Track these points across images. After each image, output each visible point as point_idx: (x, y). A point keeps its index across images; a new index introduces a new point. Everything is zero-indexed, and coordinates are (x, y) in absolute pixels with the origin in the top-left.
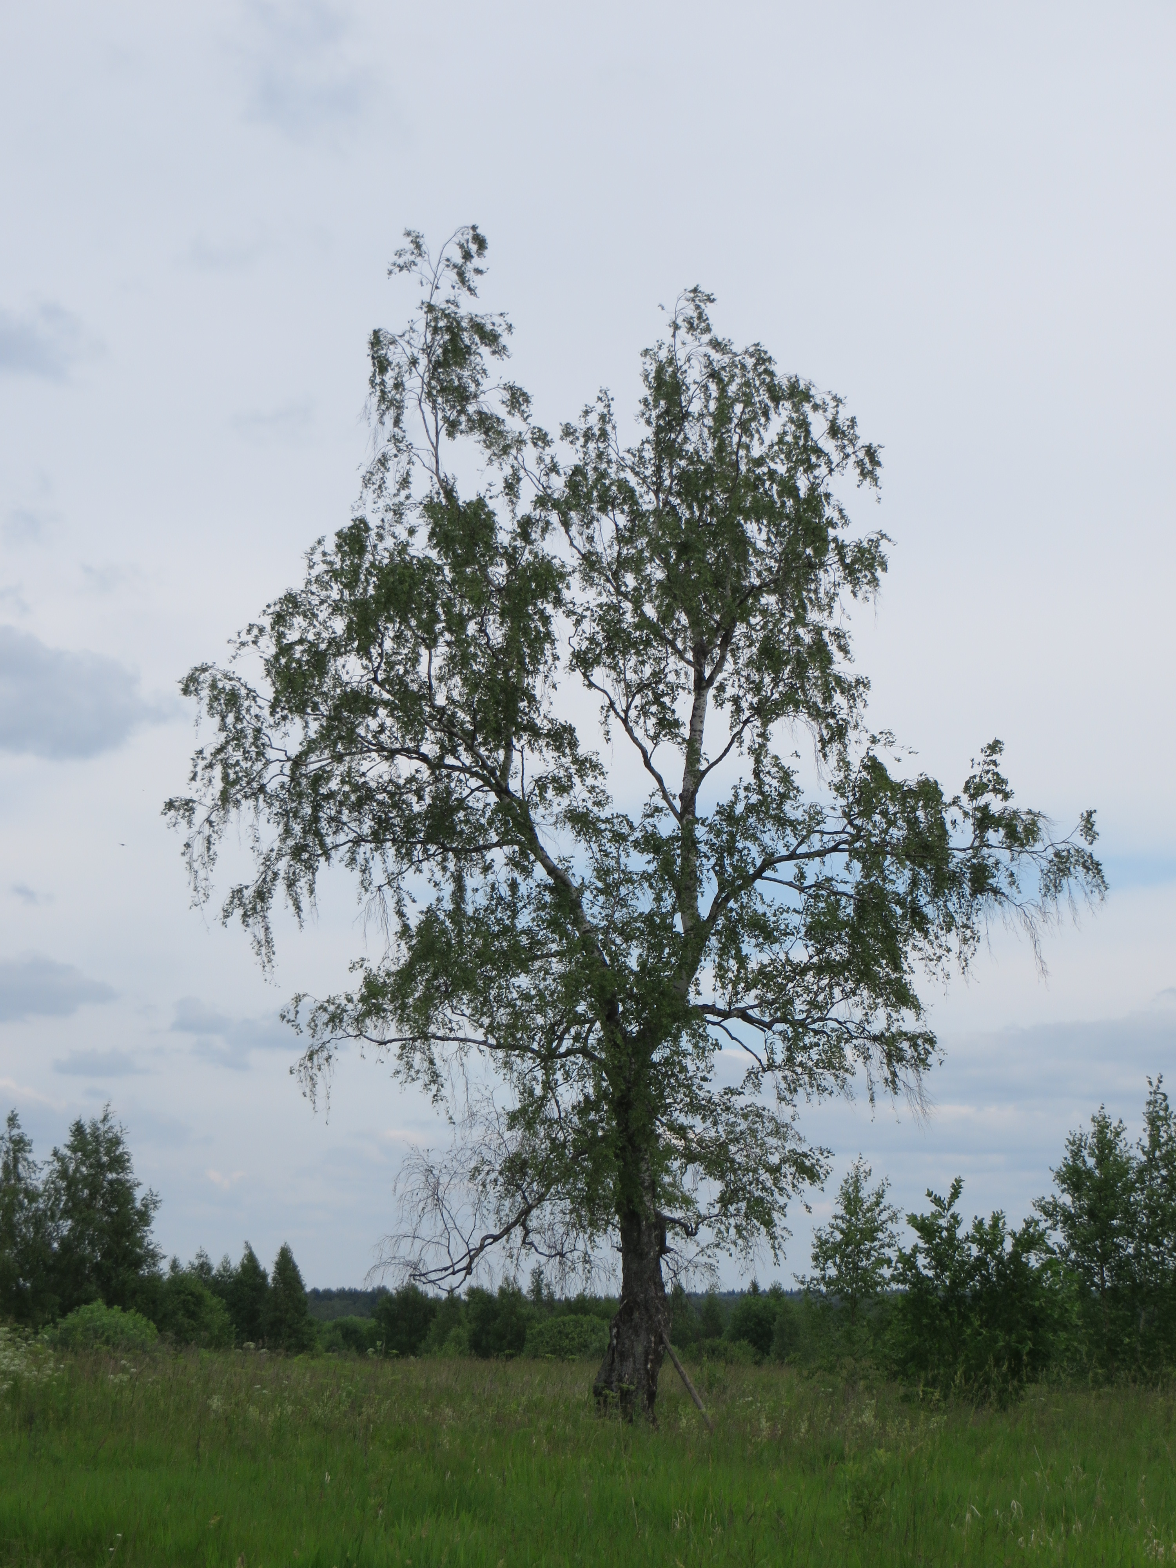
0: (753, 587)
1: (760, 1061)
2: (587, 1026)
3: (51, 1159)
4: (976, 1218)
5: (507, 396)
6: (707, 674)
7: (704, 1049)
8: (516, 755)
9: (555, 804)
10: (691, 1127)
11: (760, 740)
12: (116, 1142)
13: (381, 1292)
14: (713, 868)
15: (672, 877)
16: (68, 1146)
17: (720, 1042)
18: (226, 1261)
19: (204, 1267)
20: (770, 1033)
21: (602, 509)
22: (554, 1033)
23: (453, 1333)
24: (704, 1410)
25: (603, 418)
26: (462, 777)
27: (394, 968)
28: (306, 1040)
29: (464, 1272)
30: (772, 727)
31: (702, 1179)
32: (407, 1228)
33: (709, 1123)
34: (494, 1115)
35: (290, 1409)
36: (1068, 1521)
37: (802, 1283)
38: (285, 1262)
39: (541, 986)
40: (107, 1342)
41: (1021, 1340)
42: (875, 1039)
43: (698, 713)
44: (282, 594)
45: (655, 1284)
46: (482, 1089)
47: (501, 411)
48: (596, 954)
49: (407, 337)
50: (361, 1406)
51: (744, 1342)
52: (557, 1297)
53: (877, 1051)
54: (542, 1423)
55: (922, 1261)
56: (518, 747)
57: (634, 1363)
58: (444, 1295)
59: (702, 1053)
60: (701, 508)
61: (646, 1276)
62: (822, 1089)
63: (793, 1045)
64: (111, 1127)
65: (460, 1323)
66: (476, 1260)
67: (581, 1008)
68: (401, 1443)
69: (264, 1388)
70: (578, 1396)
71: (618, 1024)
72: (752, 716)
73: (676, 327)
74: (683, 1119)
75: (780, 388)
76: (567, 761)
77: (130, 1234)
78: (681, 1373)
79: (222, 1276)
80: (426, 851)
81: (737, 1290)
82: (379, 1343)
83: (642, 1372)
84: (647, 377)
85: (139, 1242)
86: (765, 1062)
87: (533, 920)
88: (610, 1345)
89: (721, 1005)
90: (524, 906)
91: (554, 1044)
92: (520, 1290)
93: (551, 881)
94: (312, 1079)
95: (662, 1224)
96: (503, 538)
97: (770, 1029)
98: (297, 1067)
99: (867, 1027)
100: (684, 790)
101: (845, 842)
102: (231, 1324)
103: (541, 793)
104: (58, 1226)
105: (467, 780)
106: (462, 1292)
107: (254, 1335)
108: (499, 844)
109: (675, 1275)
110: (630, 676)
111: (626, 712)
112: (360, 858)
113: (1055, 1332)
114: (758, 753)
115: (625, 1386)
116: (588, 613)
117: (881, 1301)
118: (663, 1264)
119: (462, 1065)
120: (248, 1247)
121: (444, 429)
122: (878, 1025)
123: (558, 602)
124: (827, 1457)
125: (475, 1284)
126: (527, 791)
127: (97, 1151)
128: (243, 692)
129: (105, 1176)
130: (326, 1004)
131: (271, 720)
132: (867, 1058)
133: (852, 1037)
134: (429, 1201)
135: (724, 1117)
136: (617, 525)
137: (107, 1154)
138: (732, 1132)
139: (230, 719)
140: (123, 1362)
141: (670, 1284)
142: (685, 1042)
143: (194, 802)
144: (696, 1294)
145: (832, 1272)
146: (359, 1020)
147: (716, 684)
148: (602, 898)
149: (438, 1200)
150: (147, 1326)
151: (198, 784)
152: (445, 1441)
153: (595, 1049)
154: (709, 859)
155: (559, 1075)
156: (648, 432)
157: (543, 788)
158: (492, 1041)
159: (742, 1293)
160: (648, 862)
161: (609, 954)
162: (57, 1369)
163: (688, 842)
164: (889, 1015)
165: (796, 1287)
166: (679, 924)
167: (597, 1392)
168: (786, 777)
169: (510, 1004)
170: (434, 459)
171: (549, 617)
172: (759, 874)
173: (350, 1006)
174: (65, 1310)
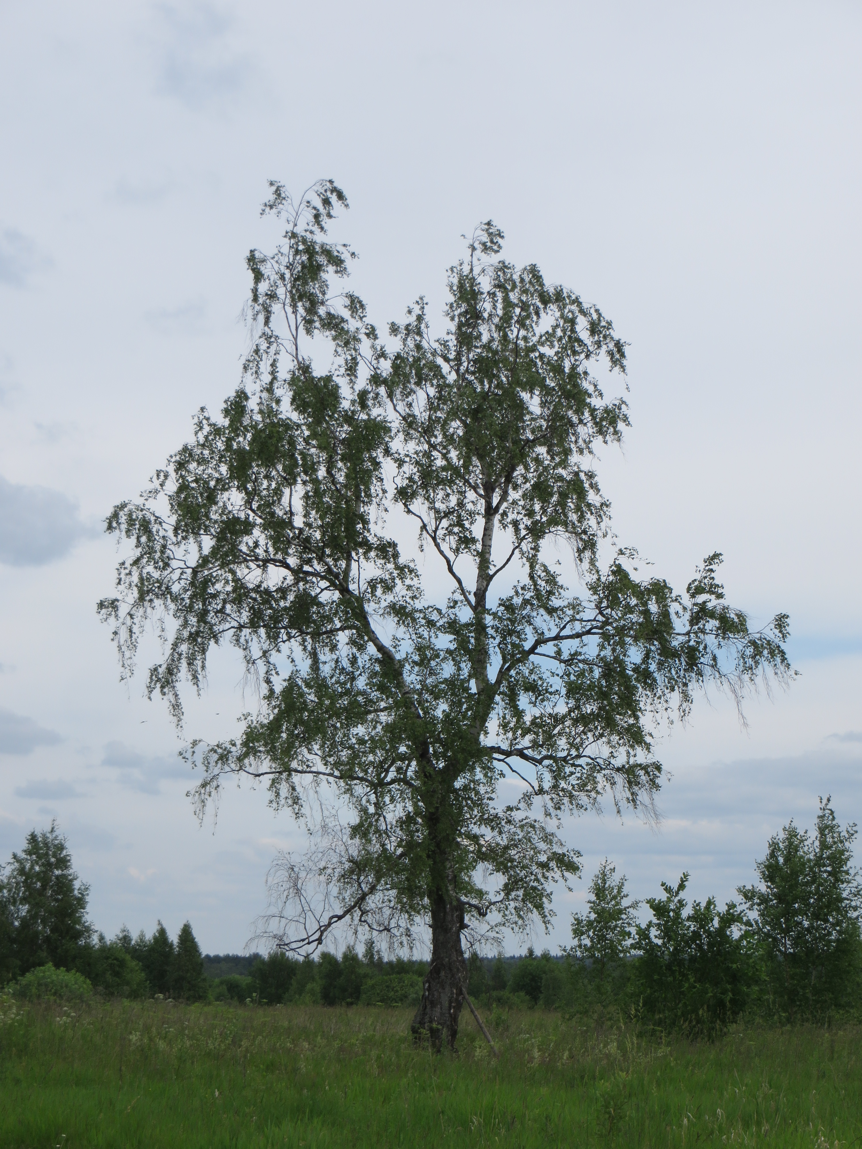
0: (528, 440)
1: (533, 787)
2: (407, 762)
3: (12, 861)
4: (695, 902)
5: (348, 302)
6: (494, 504)
7: (491, 778)
8: (354, 565)
9: (382, 601)
10: (482, 836)
11: (532, 552)
12: (61, 847)
13: (256, 957)
14: (499, 646)
15: (468, 651)
16: (25, 851)
17: (504, 772)
18: (142, 936)
19: (126, 939)
20: (540, 767)
21: (418, 384)
22: (382, 767)
23: (309, 986)
24: (492, 1043)
25: (420, 318)
26: (314, 579)
27: (266, 722)
28: (201, 774)
29: (316, 942)
30: (542, 542)
31: (491, 874)
32: (274, 910)
33: (496, 833)
34: (338, 828)
35: (188, 1043)
36: (759, 1124)
37: (565, 950)
38: (186, 934)
39: (373, 734)
40: (55, 994)
41: (724, 992)
42: (618, 770)
43: (487, 533)
44: (180, 448)
45: (456, 951)
46: (330, 808)
47: (346, 314)
48: (413, 709)
49: (276, 259)
50: (241, 1040)
51: (522, 994)
52: (386, 960)
53: (620, 779)
54: (374, 1053)
55: (654, 932)
56: (356, 558)
57: (441, 1008)
58: (301, 959)
59: (490, 780)
60: (490, 383)
61: (449, 946)
62: (580, 806)
63: (558, 775)
64: (57, 836)
65: (313, 979)
66: (325, 934)
67: (403, 749)
68: (271, 1067)
69: (170, 1027)
70: (402, 1034)
71: (429, 761)
72: (527, 534)
73: (474, 249)
74: (475, 830)
75: (548, 294)
76: (391, 566)
77: (71, 915)
78: (475, 1016)
79: (139, 946)
80: (288, 634)
81: (517, 955)
82: (254, 995)
83: (447, 1015)
84: (451, 287)
85: (78, 920)
86: (537, 788)
87: (367, 685)
88: (423, 996)
89: (505, 746)
90: (360, 675)
91: (383, 775)
92: (357, 955)
93: (380, 656)
94: (203, 801)
95: (461, 908)
96: (346, 405)
97: (540, 763)
98: (193, 792)
99: (613, 761)
100: (477, 589)
101: (596, 627)
102: (146, 981)
103: (372, 592)
104: (18, 909)
105: (318, 582)
106: (316, 957)
107: (162, 989)
108: (342, 629)
109: (472, 945)
110: (438, 505)
111: (435, 532)
112: (242, 640)
113: (749, 986)
114: (532, 561)
115: (434, 1025)
116: (407, 459)
117: (623, 964)
118: (462, 937)
119: (316, 792)
120: (160, 923)
121: (302, 324)
122: (620, 760)
123: (387, 452)
124: (582, 1077)
125: (326, 950)
126: (362, 589)
127: (47, 854)
128: (153, 519)
129: (53, 873)
130: (216, 748)
131: (174, 539)
132: (613, 784)
133: (601, 769)
134: (291, 890)
135: (507, 827)
136: (428, 395)
137: (54, 856)
138: (512, 840)
139: (144, 539)
140: (65, 1008)
141: (468, 953)
142: (479, 774)
143: (118, 600)
144: (487, 958)
145: (587, 942)
146: (240, 759)
147: (501, 511)
148: (417, 668)
149: (298, 889)
150: (85, 982)
151: (121, 587)
152: (302, 1065)
153: (412, 779)
154: (495, 639)
155: (387, 799)
156: (453, 326)
157: (374, 588)
158: (337, 773)
159: (521, 957)
160: (451, 642)
161: (422, 709)
162: (18, 1014)
163: (480, 627)
164: (628, 753)
165: (560, 953)
166: (473, 686)
167: (414, 1031)
168: (551, 579)
169: (351, 747)
170: (294, 347)
171: (379, 463)
172: (532, 651)
173: (233, 749)
174: (24, 970)
